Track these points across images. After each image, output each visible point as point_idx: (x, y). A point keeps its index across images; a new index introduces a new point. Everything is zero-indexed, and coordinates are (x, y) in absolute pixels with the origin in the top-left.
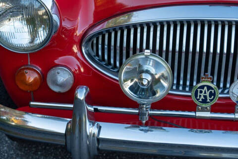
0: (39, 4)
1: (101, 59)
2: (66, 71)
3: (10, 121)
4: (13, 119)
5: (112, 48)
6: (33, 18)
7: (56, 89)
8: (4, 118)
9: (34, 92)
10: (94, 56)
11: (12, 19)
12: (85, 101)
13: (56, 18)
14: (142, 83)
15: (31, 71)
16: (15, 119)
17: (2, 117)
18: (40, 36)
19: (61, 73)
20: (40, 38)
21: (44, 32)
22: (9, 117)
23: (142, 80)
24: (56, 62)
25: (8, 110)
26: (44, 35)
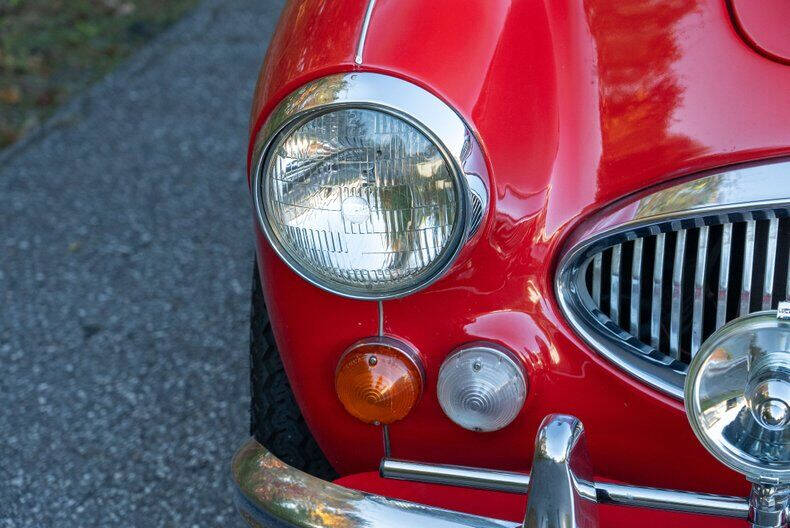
0: (426, 143)
1: (617, 323)
2: (501, 359)
3: (309, 517)
4: (318, 511)
5: (657, 287)
6: (404, 188)
7: (467, 420)
8: (291, 506)
9: (394, 425)
10: (595, 312)
11: (336, 189)
12: (571, 466)
13: (476, 186)
14: (767, 414)
15: (387, 359)
16: (324, 511)
17: (284, 505)
18: (423, 245)
19: (487, 368)
20: (424, 252)
21: (436, 232)
22: (307, 506)
23: (768, 405)
24: (470, 329)
25: (303, 480)
26: (435, 242)
